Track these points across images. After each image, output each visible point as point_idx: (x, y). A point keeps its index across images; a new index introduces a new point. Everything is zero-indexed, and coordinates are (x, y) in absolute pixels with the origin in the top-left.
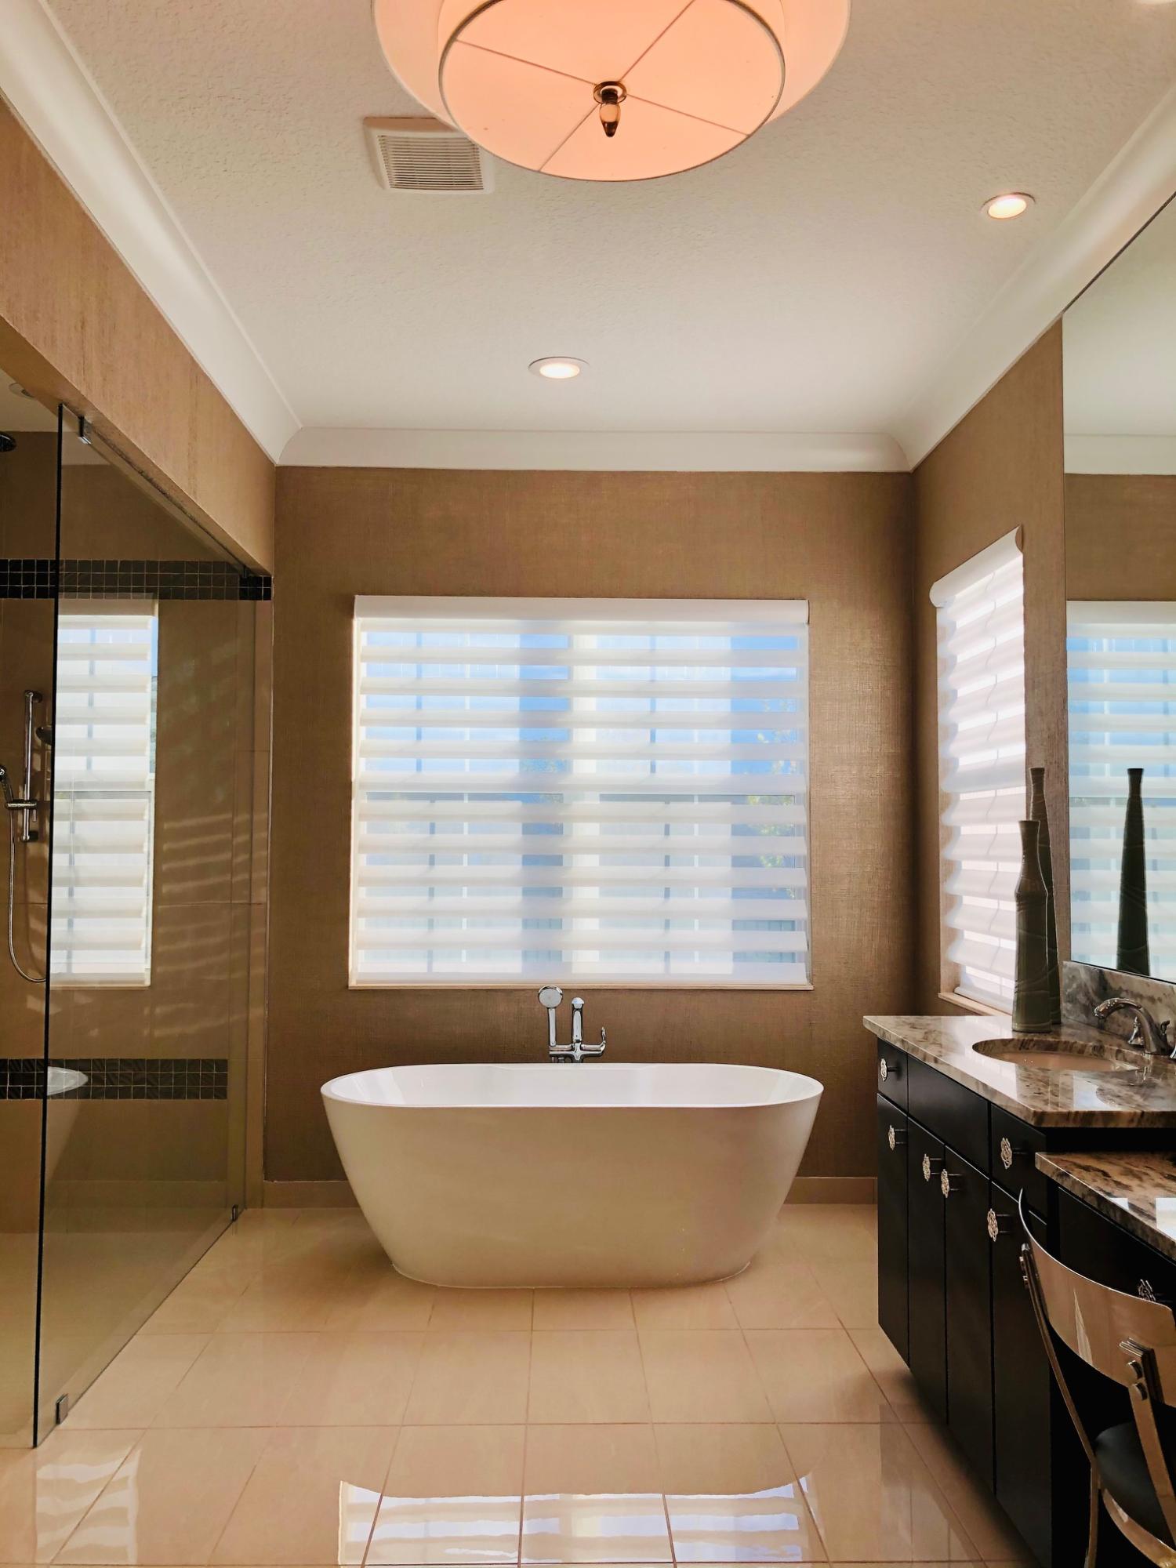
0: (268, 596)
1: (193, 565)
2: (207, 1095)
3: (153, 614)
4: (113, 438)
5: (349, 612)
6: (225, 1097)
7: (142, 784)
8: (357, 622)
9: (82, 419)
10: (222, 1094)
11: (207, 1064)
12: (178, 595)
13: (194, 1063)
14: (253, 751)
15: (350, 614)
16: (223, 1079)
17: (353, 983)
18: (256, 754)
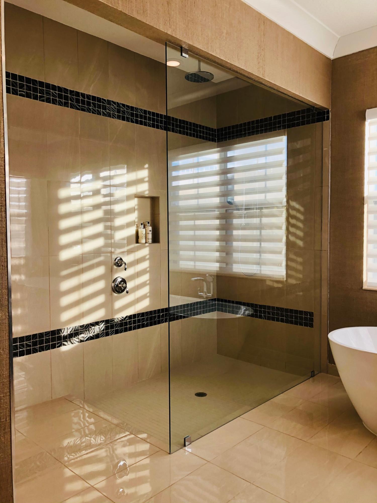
0: (328, 119)
1: (298, 112)
2: (306, 325)
3: (285, 135)
4: (203, 54)
5: (363, 118)
6: (313, 327)
7: (281, 203)
8: (367, 123)
9: (181, 47)
10: (311, 326)
11: (306, 313)
12: (294, 125)
13: (301, 312)
14: (322, 187)
15: (364, 119)
16: (312, 320)
17: (365, 287)
18: (323, 187)
